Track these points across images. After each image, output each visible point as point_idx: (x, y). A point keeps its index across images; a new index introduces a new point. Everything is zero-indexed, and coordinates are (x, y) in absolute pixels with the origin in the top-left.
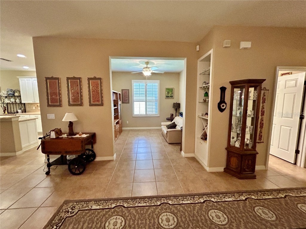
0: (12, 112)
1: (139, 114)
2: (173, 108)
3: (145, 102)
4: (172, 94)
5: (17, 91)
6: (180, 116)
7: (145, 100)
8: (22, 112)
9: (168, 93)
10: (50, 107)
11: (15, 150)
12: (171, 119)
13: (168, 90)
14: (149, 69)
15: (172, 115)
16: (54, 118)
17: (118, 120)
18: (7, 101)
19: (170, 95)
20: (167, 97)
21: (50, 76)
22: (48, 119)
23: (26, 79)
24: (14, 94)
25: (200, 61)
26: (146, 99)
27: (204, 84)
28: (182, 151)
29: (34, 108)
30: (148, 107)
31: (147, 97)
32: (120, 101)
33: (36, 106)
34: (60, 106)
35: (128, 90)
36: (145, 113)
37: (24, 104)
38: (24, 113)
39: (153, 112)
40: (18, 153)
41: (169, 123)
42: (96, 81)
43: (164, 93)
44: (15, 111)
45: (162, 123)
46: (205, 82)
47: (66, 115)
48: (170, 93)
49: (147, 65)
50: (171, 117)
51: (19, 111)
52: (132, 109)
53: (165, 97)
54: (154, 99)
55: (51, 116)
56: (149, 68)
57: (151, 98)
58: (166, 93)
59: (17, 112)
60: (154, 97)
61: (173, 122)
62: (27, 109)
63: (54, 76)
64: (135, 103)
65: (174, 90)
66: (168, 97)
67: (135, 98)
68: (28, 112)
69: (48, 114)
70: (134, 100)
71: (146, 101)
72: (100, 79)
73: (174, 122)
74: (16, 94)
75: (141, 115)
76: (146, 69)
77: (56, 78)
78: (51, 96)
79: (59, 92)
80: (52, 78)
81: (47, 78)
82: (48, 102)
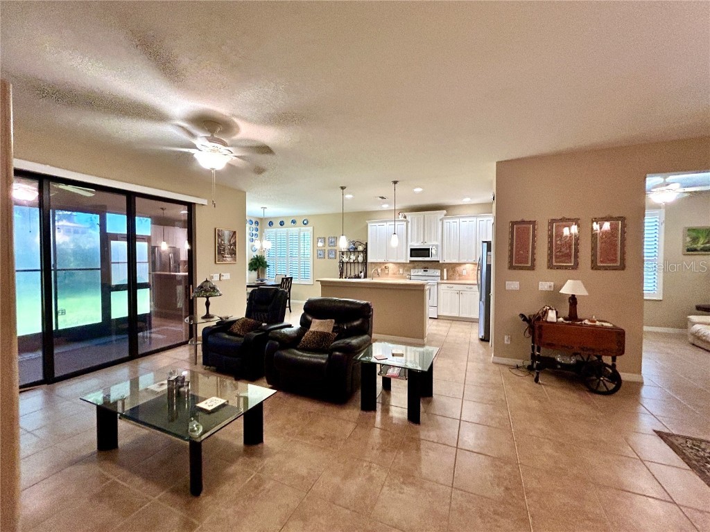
0: (349, 275)
4: (708, 243)
9: (695, 240)
10: (514, 269)
13: (693, 233)
16: (518, 289)
19: (699, 246)
21: (519, 220)
22: (507, 288)
24: (356, 249)
33: (384, 267)
34: (532, 268)
37: (370, 263)
40: (425, 341)
47: (568, 282)
48: (702, 240)
55: (513, 285)
63: (527, 219)
66: (695, 250)
69: (507, 282)
72: (622, 219)
74: (359, 248)
77: (530, 222)
78: (518, 252)
79: (533, 245)
80: (523, 222)
81: (513, 223)
82: (511, 262)
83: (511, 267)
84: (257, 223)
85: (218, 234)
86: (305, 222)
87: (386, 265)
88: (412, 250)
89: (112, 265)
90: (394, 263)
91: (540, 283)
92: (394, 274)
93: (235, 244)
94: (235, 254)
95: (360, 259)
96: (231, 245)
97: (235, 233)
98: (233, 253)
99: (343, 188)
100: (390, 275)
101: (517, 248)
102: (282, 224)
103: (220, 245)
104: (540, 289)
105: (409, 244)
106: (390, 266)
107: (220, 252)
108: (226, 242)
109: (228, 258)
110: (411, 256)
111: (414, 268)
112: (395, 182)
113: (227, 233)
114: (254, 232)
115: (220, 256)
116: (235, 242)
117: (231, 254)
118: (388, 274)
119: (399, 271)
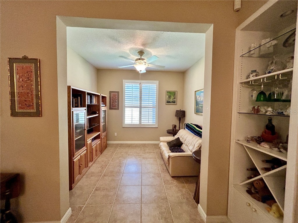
1: (131, 123)
2: (176, 117)
3: (139, 108)
4: (175, 98)
6: (186, 129)
7: (139, 106)
9: (170, 97)
12: (173, 132)
13: (169, 94)
14: (144, 61)
15: (175, 126)
17: (100, 133)
19: (171, 100)
20: (167, 102)
25: (242, 30)
26: (141, 105)
27: (254, 74)
28: (199, 205)
30: (143, 115)
31: (142, 102)
32: (106, 106)
35: (118, 92)
36: (138, 123)
39: (149, 122)
41: (171, 138)
42: (27, 65)
43: (165, 98)
45: (162, 138)
46: (255, 71)
48: (172, 97)
49: (141, 56)
50: (173, 129)
52: (122, 117)
53: (165, 103)
54: (152, 104)
56: (143, 59)
57: (147, 103)
58: (167, 97)
60: (152, 102)
61: (176, 137)
64: (126, 110)
65: (177, 94)
66: (170, 102)
67: (127, 103)
70: (126, 106)
71: (141, 107)
72: (35, 61)
73: (178, 138)
75: (134, 124)
76: (139, 61)
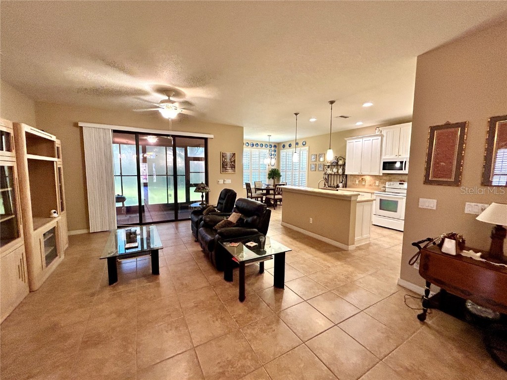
0: (332, 185)
5: (341, 158)
8: (343, 187)
10: (431, 184)
11: (348, 242)
16: (435, 208)
18: (329, 171)
22: (420, 206)
23: (354, 141)
24: (337, 163)
29: (357, 182)
33: (361, 179)
37: (347, 175)
38: (344, 189)
40: (351, 247)
44: (335, 184)
51: (341, 185)
55: (428, 203)
59: (338, 186)
62: (349, 183)
63: (453, 122)
68: (349, 187)
69: (421, 199)
74: (341, 162)
77: (457, 125)
78: (436, 163)
79: (460, 153)
80: (448, 125)
81: (433, 129)
82: (427, 175)
83: (427, 181)
84: (275, 146)
85: (223, 156)
86: (304, 143)
87: (363, 177)
88: (385, 163)
89: (190, 173)
90: (371, 176)
91: (467, 203)
92: (370, 185)
93: (234, 161)
94: (235, 168)
95: (340, 171)
96: (231, 162)
97: (234, 154)
98: (233, 167)
99: (296, 114)
100: (366, 186)
101: (436, 158)
102: (290, 146)
103: (224, 162)
104: (466, 211)
105: (383, 157)
106: (368, 178)
107: (224, 166)
108: (228, 160)
109: (230, 170)
110: (384, 169)
111: (390, 181)
112: (332, 102)
113: (228, 155)
114: (273, 153)
115: (224, 169)
116: (235, 160)
117: (232, 168)
118: (364, 185)
119: (375, 183)
